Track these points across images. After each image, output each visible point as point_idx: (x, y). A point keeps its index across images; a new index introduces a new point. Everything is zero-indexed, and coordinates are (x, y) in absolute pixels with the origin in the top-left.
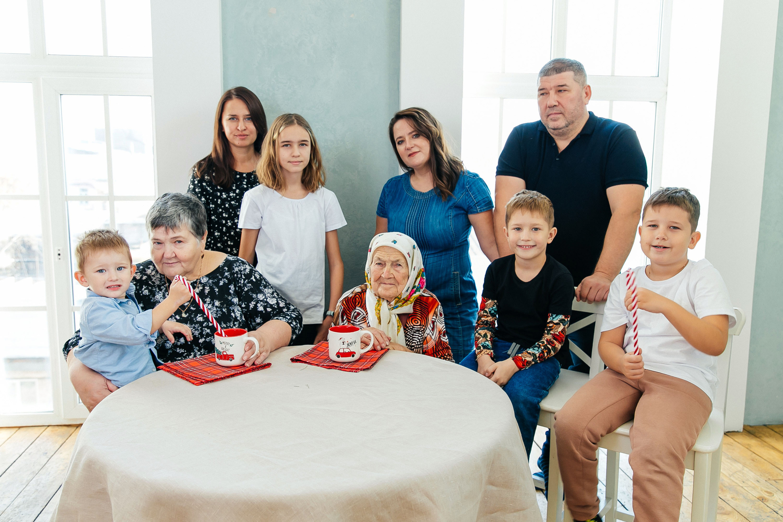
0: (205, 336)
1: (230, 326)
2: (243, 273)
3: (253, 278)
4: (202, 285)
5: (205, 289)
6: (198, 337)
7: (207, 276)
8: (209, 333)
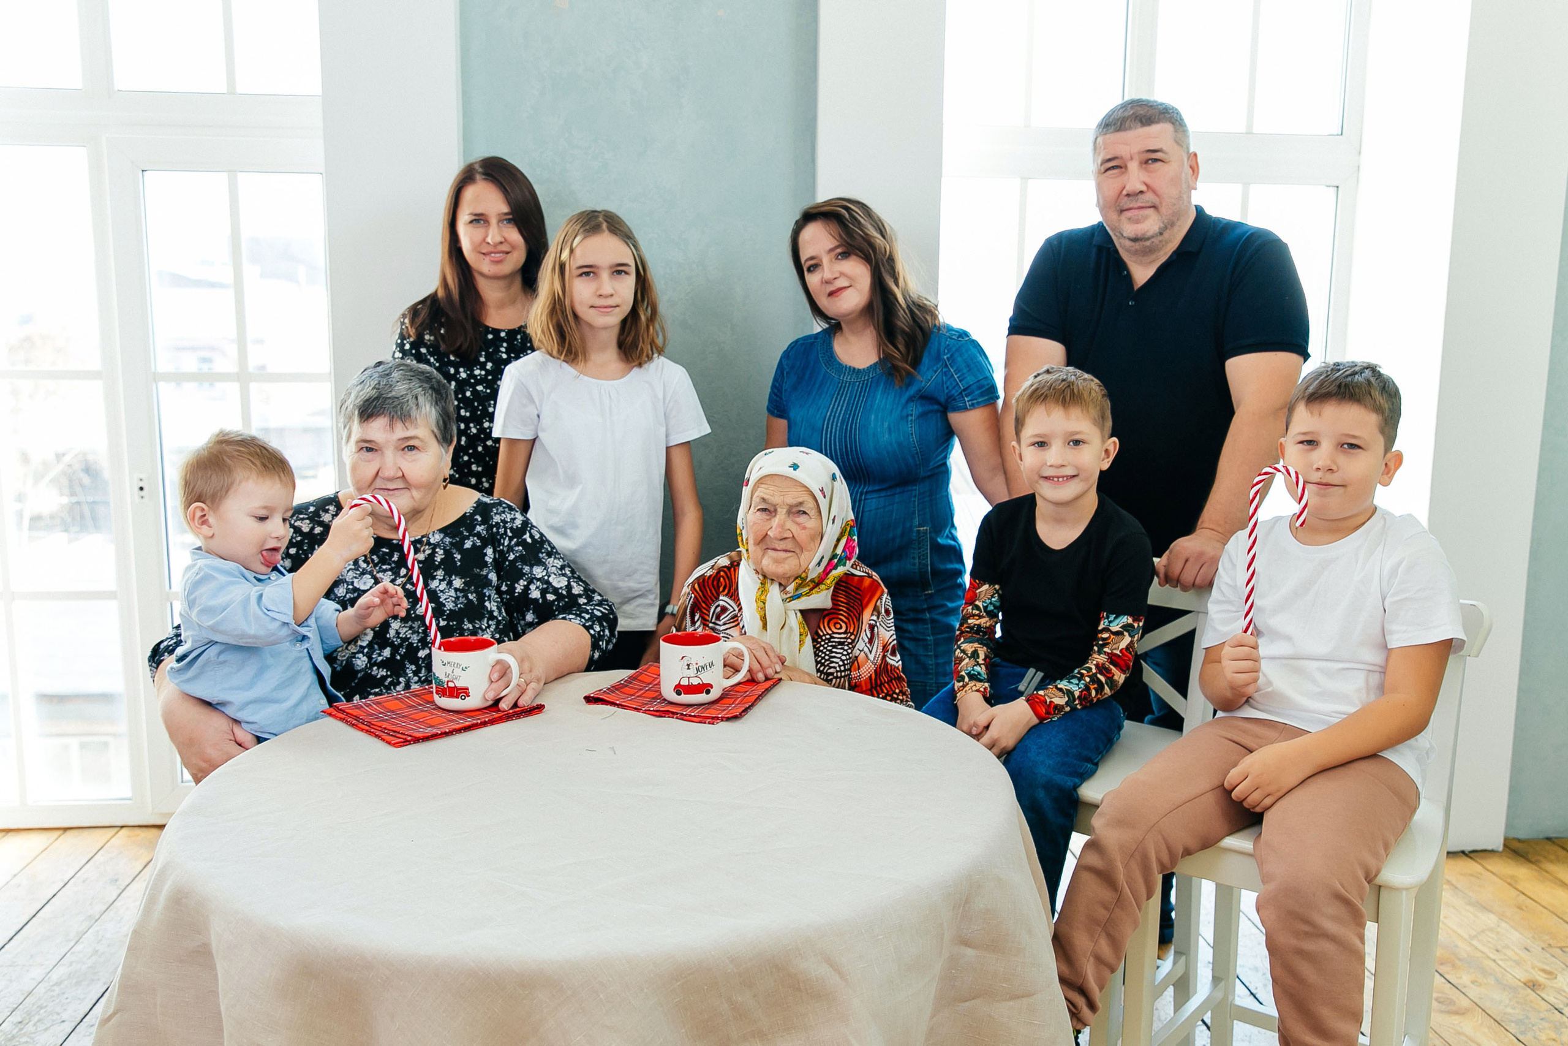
1: (480, 628)
2: (509, 525)
3: (527, 537)
5: (436, 554)
6: (417, 646)
7: (441, 531)
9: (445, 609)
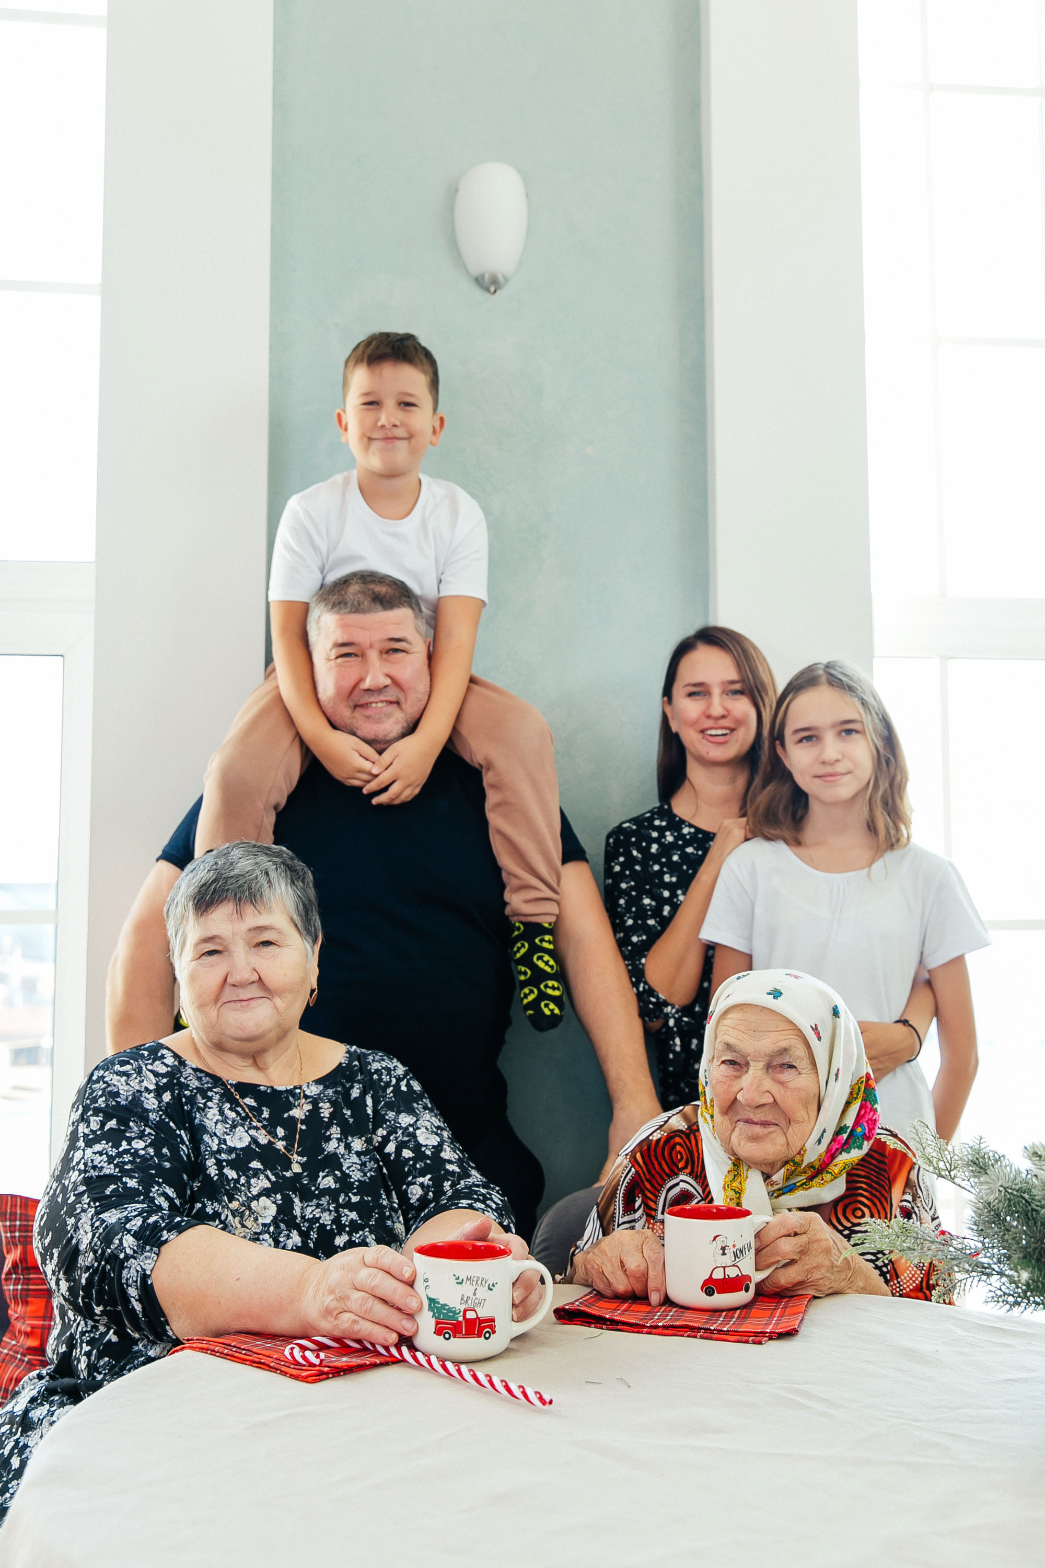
0: (347, 1229)
3: (403, 1085)
4: (308, 1100)
5: (321, 1108)
8: (356, 1221)
9: (352, 1180)
